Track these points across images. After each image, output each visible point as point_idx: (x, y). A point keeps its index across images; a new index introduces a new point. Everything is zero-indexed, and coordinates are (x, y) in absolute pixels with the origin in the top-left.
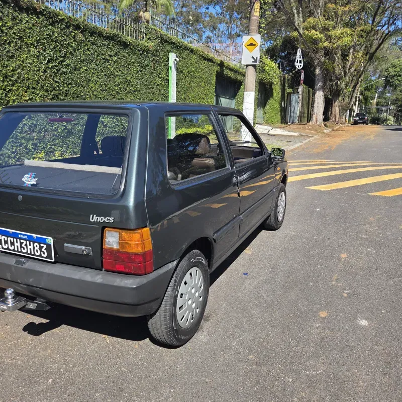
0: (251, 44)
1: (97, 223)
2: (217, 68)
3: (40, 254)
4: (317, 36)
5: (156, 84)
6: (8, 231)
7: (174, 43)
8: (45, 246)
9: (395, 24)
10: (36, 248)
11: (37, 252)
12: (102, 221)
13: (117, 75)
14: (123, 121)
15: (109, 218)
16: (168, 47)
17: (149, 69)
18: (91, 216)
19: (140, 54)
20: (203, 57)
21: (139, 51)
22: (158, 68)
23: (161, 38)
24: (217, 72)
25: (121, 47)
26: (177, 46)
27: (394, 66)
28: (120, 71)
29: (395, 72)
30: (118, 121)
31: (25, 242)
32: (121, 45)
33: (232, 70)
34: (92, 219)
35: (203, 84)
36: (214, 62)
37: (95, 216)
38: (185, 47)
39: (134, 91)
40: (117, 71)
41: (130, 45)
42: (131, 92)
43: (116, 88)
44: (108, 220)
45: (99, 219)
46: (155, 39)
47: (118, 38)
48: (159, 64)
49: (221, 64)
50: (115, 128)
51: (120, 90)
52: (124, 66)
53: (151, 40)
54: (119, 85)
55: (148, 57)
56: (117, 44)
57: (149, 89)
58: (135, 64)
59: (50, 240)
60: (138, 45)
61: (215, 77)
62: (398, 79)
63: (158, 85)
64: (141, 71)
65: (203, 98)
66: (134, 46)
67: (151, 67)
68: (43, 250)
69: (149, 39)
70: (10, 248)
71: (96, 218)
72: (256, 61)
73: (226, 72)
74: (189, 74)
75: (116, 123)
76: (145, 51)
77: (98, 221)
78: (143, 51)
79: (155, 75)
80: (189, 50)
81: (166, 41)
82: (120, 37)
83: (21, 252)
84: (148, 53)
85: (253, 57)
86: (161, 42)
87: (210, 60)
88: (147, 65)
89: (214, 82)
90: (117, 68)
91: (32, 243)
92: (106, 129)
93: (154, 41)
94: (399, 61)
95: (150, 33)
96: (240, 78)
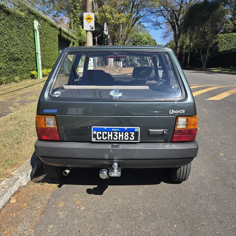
0: (89, 19)
1: (174, 114)
2: (58, 32)
3: (129, 138)
4: (108, 17)
5: (28, 40)
6: (104, 128)
7: (35, 14)
8: (133, 133)
9: (139, 13)
10: (126, 136)
11: (126, 137)
12: (178, 113)
13: (5, 33)
14: (11, 65)
15: (182, 111)
16: (32, 16)
17: (23, 30)
18: (170, 110)
19: (18, 20)
20: (51, 24)
21: (16, 18)
22: (28, 30)
23: (28, 10)
24: (58, 34)
25: (6, 15)
26: (37, 16)
27: (136, 36)
28: (6, 30)
29: (137, 39)
30: (8, 65)
31: (117, 133)
32: (5, 13)
33: (65, 33)
34: (171, 112)
35: (52, 41)
36: (56, 28)
37: (172, 110)
38: (41, 17)
39: (16, 45)
40: (5, 31)
41: (10, 13)
42: (14, 45)
43: (5, 42)
44: (181, 111)
45: (175, 112)
46: (25, 11)
47: (4, 8)
48: (28, 27)
49: (60, 30)
50: (6, 70)
51: (8, 44)
52: (8, 27)
53: (22, 11)
54: (7, 40)
55: (22, 22)
56: (4, 12)
57: (24, 43)
58: (15, 27)
59: (138, 129)
60: (16, 14)
61: (57, 37)
62: (138, 43)
63: (29, 41)
64: (19, 31)
65: (53, 51)
66: (13, 14)
67: (24, 29)
68: (132, 136)
69: (21, 10)
70: (103, 138)
71: (174, 111)
72: (92, 28)
73: (63, 34)
74: (45, 35)
75: (7, 66)
76: (20, 18)
77: (175, 113)
78: (19, 18)
79: (27, 34)
80: (43, 20)
81: (31, 13)
82: (5, 8)
83: (113, 140)
84: (22, 20)
85: (90, 26)
86: (28, 13)
87: (54, 27)
88: (22, 28)
89: (57, 41)
90: (5, 28)
91: (123, 133)
92: (1, 71)
93: (24, 12)
94: (138, 33)
95: (21, 6)
96: (70, 39)
